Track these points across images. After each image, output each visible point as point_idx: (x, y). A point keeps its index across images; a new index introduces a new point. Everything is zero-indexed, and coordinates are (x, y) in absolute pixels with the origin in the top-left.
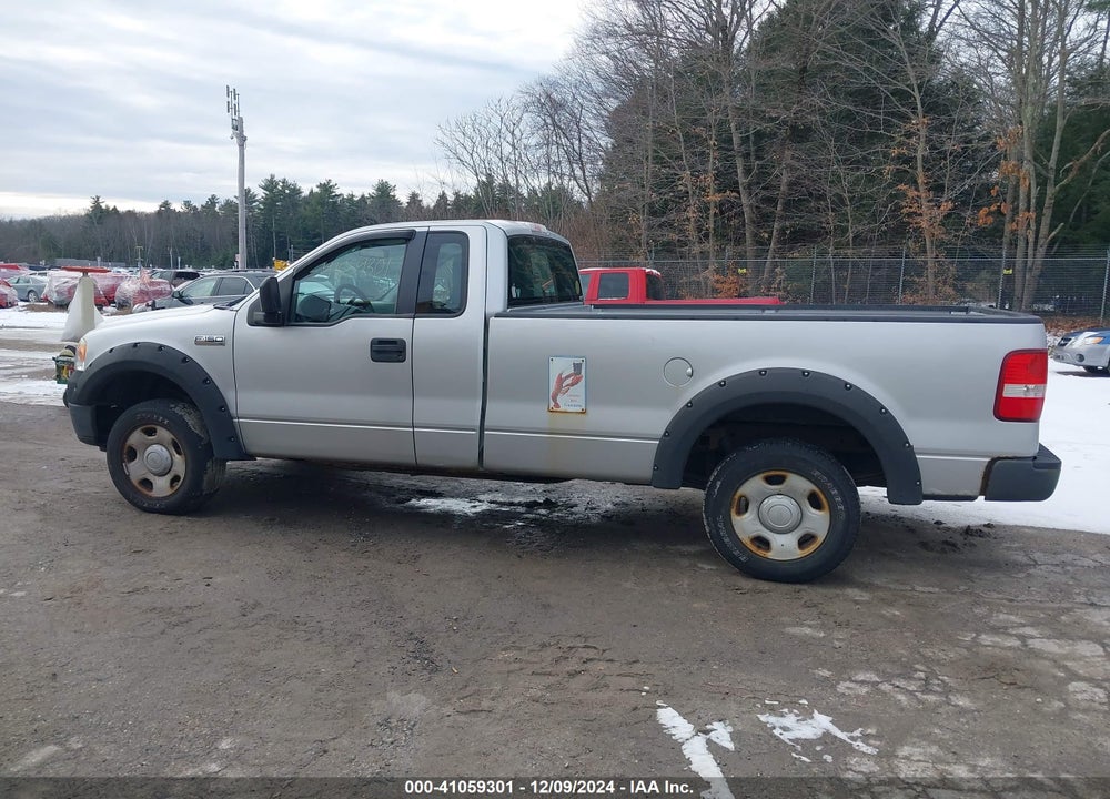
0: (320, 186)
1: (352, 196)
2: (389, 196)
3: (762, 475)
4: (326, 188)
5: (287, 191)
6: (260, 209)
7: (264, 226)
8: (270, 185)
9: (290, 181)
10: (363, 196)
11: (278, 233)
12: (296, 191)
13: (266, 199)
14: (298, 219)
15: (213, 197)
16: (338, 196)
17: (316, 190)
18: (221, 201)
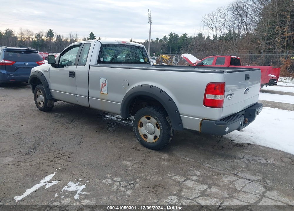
0: (183, 35)
1: (191, 37)
2: (201, 37)
3: (145, 116)
4: (185, 35)
5: (175, 36)
6: (168, 41)
7: (168, 46)
8: (171, 35)
9: (176, 34)
10: (194, 37)
11: (172, 47)
12: (177, 36)
13: (170, 38)
14: (177, 44)
15: (158, 38)
16: (188, 37)
17: (182, 36)
18: (159, 39)
